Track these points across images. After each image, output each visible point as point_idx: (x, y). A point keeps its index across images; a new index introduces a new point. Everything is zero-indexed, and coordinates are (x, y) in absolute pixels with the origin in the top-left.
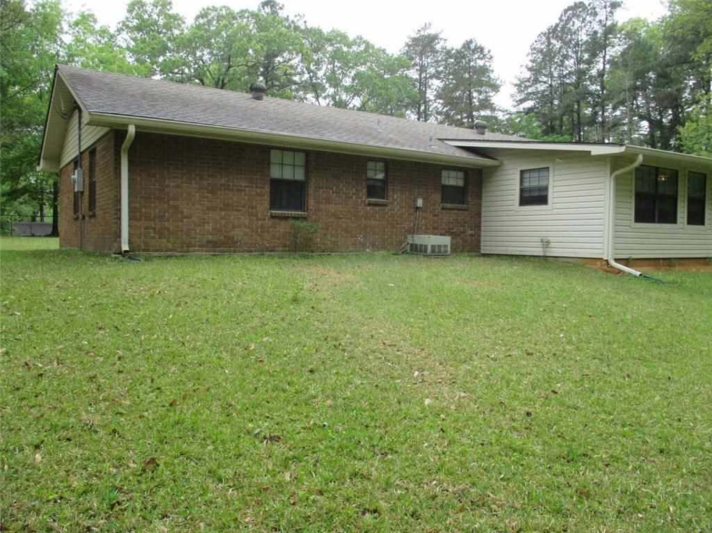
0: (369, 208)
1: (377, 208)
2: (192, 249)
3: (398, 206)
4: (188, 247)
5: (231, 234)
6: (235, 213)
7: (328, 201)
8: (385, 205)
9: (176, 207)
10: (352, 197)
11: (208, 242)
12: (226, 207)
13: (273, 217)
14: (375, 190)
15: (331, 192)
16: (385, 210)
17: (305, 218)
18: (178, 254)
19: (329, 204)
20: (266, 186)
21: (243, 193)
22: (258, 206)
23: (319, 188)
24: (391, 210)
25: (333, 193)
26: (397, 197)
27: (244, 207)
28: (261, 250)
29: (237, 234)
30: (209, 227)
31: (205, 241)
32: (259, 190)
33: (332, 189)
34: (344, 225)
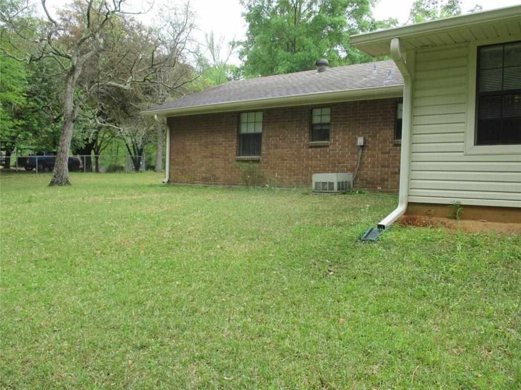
0: (310, 150)
1: (319, 150)
2: (195, 182)
3: (340, 146)
4: (194, 180)
5: (214, 173)
6: (216, 159)
7: (276, 147)
8: (327, 146)
9: (189, 157)
10: (296, 142)
11: (203, 178)
12: (212, 156)
13: (238, 161)
14: (320, 133)
15: (278, 139)
16: (326, 150)
17: (258, 161)
18: (189, 185)
19: (277, 148)
20: (234, 140)
21: (221, 146)
22: (230, 154)
23: (270, 137)
24: (332, 150)
25: (280, 139)
26: (339, 137)
27: (222, 155)
28: (230, 184)
29: (218, 173)
30: (203, 169)
31: (201, 177)
32: (230, 143)
33: (279, 137)
34: (288, 165)
